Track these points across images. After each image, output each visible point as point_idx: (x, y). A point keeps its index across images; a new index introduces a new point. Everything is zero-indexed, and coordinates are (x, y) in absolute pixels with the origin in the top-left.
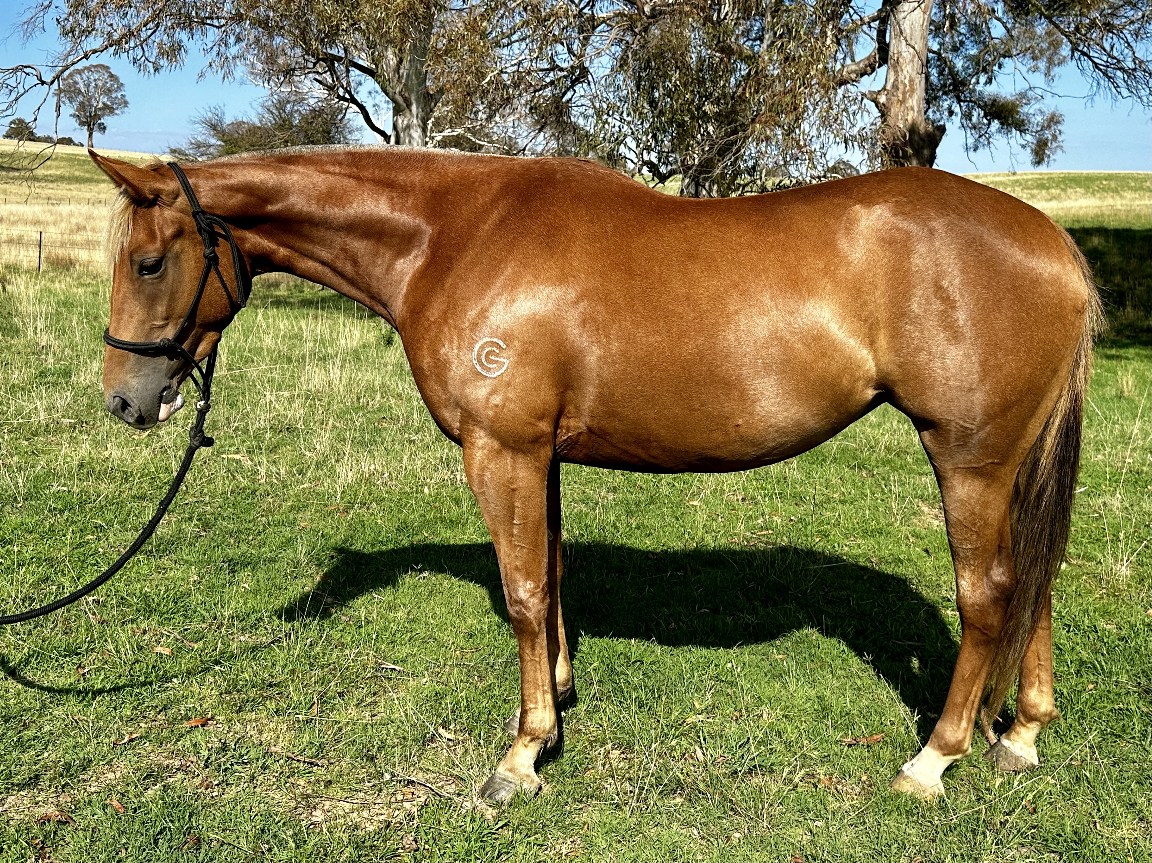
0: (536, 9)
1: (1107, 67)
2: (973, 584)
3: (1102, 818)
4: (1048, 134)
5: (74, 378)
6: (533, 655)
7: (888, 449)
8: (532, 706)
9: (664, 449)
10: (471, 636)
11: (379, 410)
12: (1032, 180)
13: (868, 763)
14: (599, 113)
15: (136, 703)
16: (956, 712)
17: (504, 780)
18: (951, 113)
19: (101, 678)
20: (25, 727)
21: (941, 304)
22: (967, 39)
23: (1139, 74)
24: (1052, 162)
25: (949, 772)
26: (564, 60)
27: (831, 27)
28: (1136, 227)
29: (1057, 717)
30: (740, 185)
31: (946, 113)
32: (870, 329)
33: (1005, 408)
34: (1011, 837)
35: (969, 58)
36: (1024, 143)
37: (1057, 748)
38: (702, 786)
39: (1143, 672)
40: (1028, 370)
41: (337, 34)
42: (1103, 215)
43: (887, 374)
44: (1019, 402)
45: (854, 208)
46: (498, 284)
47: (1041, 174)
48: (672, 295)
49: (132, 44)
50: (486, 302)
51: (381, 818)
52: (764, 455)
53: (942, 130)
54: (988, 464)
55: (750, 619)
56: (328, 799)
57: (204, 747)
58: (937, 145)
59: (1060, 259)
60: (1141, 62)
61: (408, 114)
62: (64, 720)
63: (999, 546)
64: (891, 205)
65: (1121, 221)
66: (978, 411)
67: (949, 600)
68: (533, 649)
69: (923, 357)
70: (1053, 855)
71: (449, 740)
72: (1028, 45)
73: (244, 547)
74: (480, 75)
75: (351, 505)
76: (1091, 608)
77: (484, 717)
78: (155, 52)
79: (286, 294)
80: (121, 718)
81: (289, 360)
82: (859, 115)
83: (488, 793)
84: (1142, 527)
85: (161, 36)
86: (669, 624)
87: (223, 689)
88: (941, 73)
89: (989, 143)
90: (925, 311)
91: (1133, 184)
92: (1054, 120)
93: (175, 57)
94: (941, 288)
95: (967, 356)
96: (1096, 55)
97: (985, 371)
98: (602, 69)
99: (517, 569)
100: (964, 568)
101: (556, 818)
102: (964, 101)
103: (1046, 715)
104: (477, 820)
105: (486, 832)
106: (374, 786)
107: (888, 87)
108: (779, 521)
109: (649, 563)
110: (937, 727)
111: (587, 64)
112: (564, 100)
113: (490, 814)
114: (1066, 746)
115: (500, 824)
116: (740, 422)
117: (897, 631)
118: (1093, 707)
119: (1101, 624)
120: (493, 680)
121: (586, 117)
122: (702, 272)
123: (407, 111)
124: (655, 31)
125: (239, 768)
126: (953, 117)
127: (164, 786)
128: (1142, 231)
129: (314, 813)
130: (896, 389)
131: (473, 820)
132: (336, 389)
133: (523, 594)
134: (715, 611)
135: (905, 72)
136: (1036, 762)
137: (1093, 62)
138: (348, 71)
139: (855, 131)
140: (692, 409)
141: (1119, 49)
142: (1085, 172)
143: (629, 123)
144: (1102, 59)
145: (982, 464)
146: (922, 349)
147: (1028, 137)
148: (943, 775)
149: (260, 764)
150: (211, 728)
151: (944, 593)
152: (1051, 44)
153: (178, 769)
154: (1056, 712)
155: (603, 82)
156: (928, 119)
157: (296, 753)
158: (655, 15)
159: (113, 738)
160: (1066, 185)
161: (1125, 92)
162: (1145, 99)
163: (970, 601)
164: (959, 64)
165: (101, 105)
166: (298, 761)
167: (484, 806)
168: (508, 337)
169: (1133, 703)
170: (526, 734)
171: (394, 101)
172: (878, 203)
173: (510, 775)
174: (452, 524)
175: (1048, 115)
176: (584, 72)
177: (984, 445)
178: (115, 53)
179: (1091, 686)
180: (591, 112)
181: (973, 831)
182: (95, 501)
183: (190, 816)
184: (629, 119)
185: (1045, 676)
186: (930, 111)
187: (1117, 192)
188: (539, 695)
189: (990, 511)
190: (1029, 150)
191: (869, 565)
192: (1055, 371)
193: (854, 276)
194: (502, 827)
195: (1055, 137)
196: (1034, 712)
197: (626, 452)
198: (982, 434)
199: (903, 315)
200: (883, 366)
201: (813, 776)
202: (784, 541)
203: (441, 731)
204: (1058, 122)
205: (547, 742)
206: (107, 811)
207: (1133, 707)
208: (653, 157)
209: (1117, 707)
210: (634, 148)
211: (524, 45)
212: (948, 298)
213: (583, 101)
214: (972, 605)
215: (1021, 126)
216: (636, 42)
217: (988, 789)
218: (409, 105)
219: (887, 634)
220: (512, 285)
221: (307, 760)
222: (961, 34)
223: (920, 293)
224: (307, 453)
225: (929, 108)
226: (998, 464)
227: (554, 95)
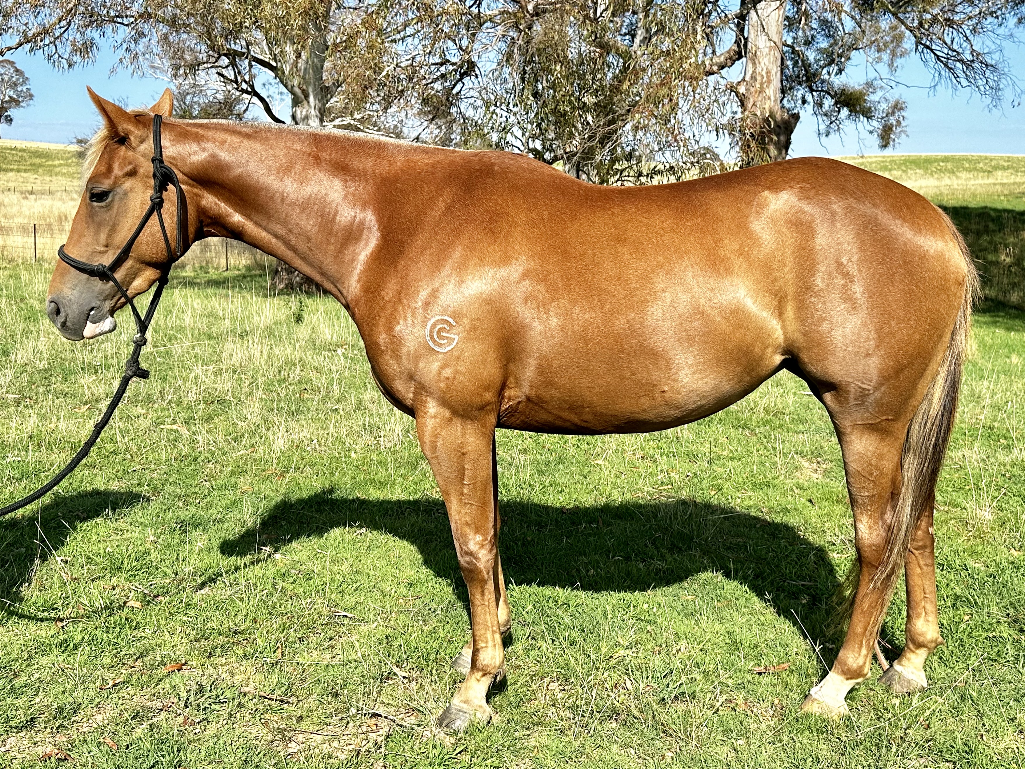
0: (428, 7)
1: (948, 59)
2: (870, 528)
3: (988, 731)
4: (893, 120)
5: (12, 357)
6: (483, 599)
7: (766, 410)
8: (483, 645)
9: (595, 414)
10: (411, 585)
11: (300, 382)
12: (876, 162)
13: (779, 688)
14: (487, 105)
15: (114, 652)
16: (857, 640)
17: (460, 711)
18: (804, 102)
19: (79, 629)
20: (16, 675)
21: (842, 279)
22: (819, 33)
23: (976, 65)
24: (897, 145)
25: (851, 695)
26: (454, 56)
27: (701, 24)
28: (972, 205)
29: (942, 644)
30: (618, 170)
31: (800, 102)
32: (780, 302)
33: (898, 371)
34: (910, 750)
35: (821, 51)
36: (872, 128)
37: (941, 672)
38: (635, 712)
39: (1011, 604)
40: (917, 337)
41: (240, 31)
42: (941, 194)
43: (793, 341)
44: (910, 364)
45: (763, 194)
46: (447, 268)
47: (884, 157)
48: (605, 275)
49: (47, 42)
50: (437, 284)
51: (351, 747)
52: (684, 417)
53: (796, 117)
54: (882, 421)
55: (659, 564)
56: (302, 732)
57: (183, 689)
58: (792, 132)
59: (943, 237)
60: (978, 54)
61: (306, 105)
62: (51, 668)
63: (892, 493)
64: (796, 191)
65: (958, 199)
66: (874, 374)
67: (834, 544)
68: (483, 594)
69: (825, 326)
70: (947, 764)
71: (404, 677)
72: (873, 39)
73: (193, 509)
74: (377, 69)
75: (286, 471)
76: (960, 549)
77: (432, 657)
78: (69, 48)
79: (192, 274)
80: (103, 666)
81: (210, 337)
82: (729, 105)
83: (446, 722)
84: (999, 476)
85: (72, 34)
86: (588, 571)
87: (192, 637)
88: (795, 64)
89: (839, 128)
90: (828, 285)
91: (967, 165)
92: (897, 107)
93: (88, 53)
94: (842, 264)
95: (865, 325)
96: (938, 48)
97: (880, 340)
98: (489, 63)
99: (467, 524)
100: (862, 513)
101: (508, 743)
102: (816, 91)
103: (932, 642)
104: (438, 747)
105: (446, 757)
106: (341, 719)
107: (747, 78)
108: (677, 477)
109: (564, 516)
110: (840, 654)
111: (475, 59)
112: (454, 91)
113: (449, 741)
114: (949, 671)
115: (458, 750)
116: (666, 388)
117: (791, 573)
118: (970, 636)
119: (971, 563)
120: (436, 624)
121: (476, 108)
122: (631, 254)
123: (305, 102)
124: (538, 28)
125: (217, 707)
126: (806, 105)
127: (150, 725)
128: (978, 209)
129: (289, 745)
130: (801, 355)
131: (434, 747)
132: (257, 363)
133: (472, 546)
134: (627, 558)
135: (762, 64)
136: (925, 685)
137: (935, 54)
138: (251, 66)
139: (724, 120)
140: (623, 378)
141: (958, 43)
142: (924, 155)
143: (515, 114)
144: (943, 52)
145: (878, 420)
146: (824, 320)
147: (875, 123)
148: (846, 698)
149: (236, 703)
150: (186, 673)
151: (829, 539)
152: (894, 37)
153: (161, 710)
154: (940, 639)
155: (491, 75)
156: (783, 107)
157: (268, 693)
158: (538, 13)
159: (98, 684)
160: (906, 166)
161: (964, 82)
162: (982, 88)
163: (867, 542)
164: (811, 55)
165: (7, 98)
166: (270, 699)
167: (442, 735)
168: (457, 316)
169: (1005, 631)
170: (478, 670)
171: (293, 93)
172: (784, 189)
173: (465, 707)
174: (382, 485)
175: (892, 103)
176: (472, 65)
177: (879, 404)
178: (31, 50)
179: (967, 618)
180: (479, 103)
181: (877, 745)
182: (49, 470)
183: (179, 751)
184: (515, 109)
185: (930, 607)
186: (785, 100)
187: (953, 173)
188: (489, 635)
189: (885, 462)
190: (876, 134)
191: (760, 514)
192: (940, 337)
193: (765, 256)
194: (460, 753)
195: (899, 122)
196: (921, 639)
197: (560, 417)
198: (878, 394)
199: (808, 288)
200: (790, 335)
201: (730, 701)
202: (684, 494)
203: (396, 670)
204: (902, 109)
205: (496, 676)
206: (102, 747)
207: (1005, 635)
208: (538, 145)
209: (991, 635)
210: (519, 135)
211: (416, 41)
212: (848, 273)
213: (472, 93)
214: (870, 546)
215: (868, 114)
216: (521, 38)
217: (886, 709)
218: (307, 96)
219: (782, 575)
220: (461, 267)
221: (279, 698)
222: (812, 29)
223: (823, 269)
224: (239, 423)
225: (784, 97)
226: (892, 420)
227: (444, 88)
